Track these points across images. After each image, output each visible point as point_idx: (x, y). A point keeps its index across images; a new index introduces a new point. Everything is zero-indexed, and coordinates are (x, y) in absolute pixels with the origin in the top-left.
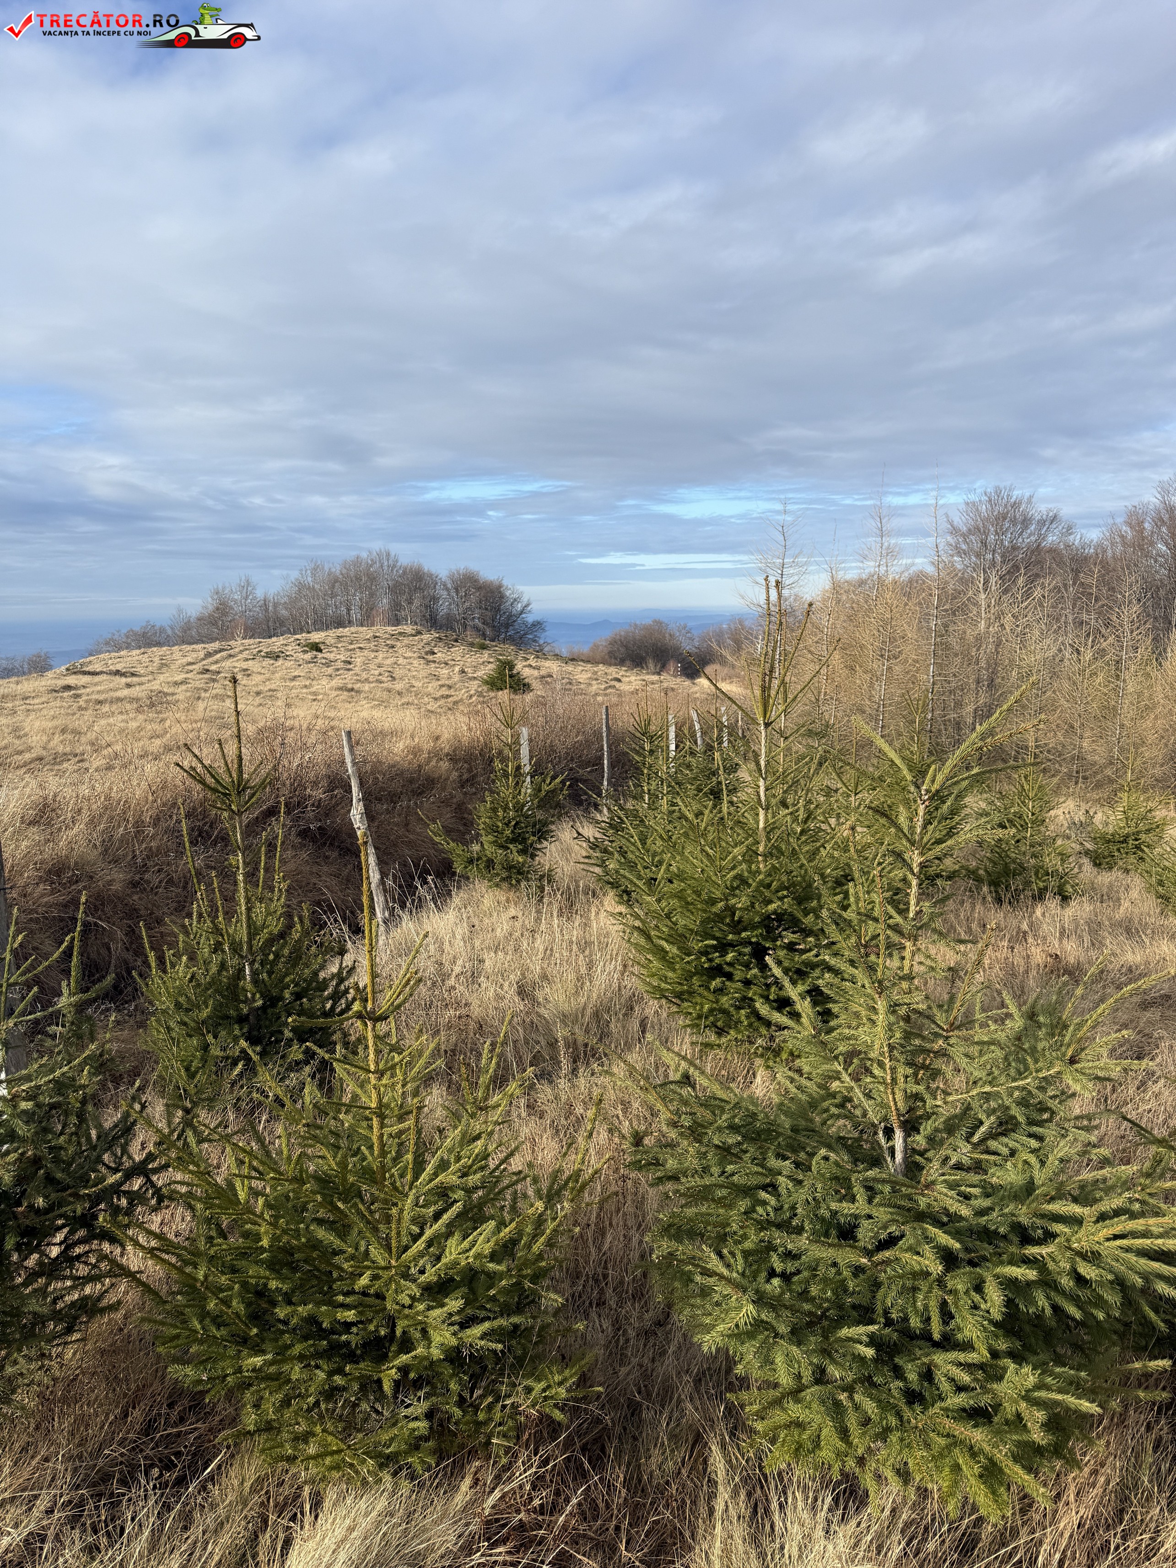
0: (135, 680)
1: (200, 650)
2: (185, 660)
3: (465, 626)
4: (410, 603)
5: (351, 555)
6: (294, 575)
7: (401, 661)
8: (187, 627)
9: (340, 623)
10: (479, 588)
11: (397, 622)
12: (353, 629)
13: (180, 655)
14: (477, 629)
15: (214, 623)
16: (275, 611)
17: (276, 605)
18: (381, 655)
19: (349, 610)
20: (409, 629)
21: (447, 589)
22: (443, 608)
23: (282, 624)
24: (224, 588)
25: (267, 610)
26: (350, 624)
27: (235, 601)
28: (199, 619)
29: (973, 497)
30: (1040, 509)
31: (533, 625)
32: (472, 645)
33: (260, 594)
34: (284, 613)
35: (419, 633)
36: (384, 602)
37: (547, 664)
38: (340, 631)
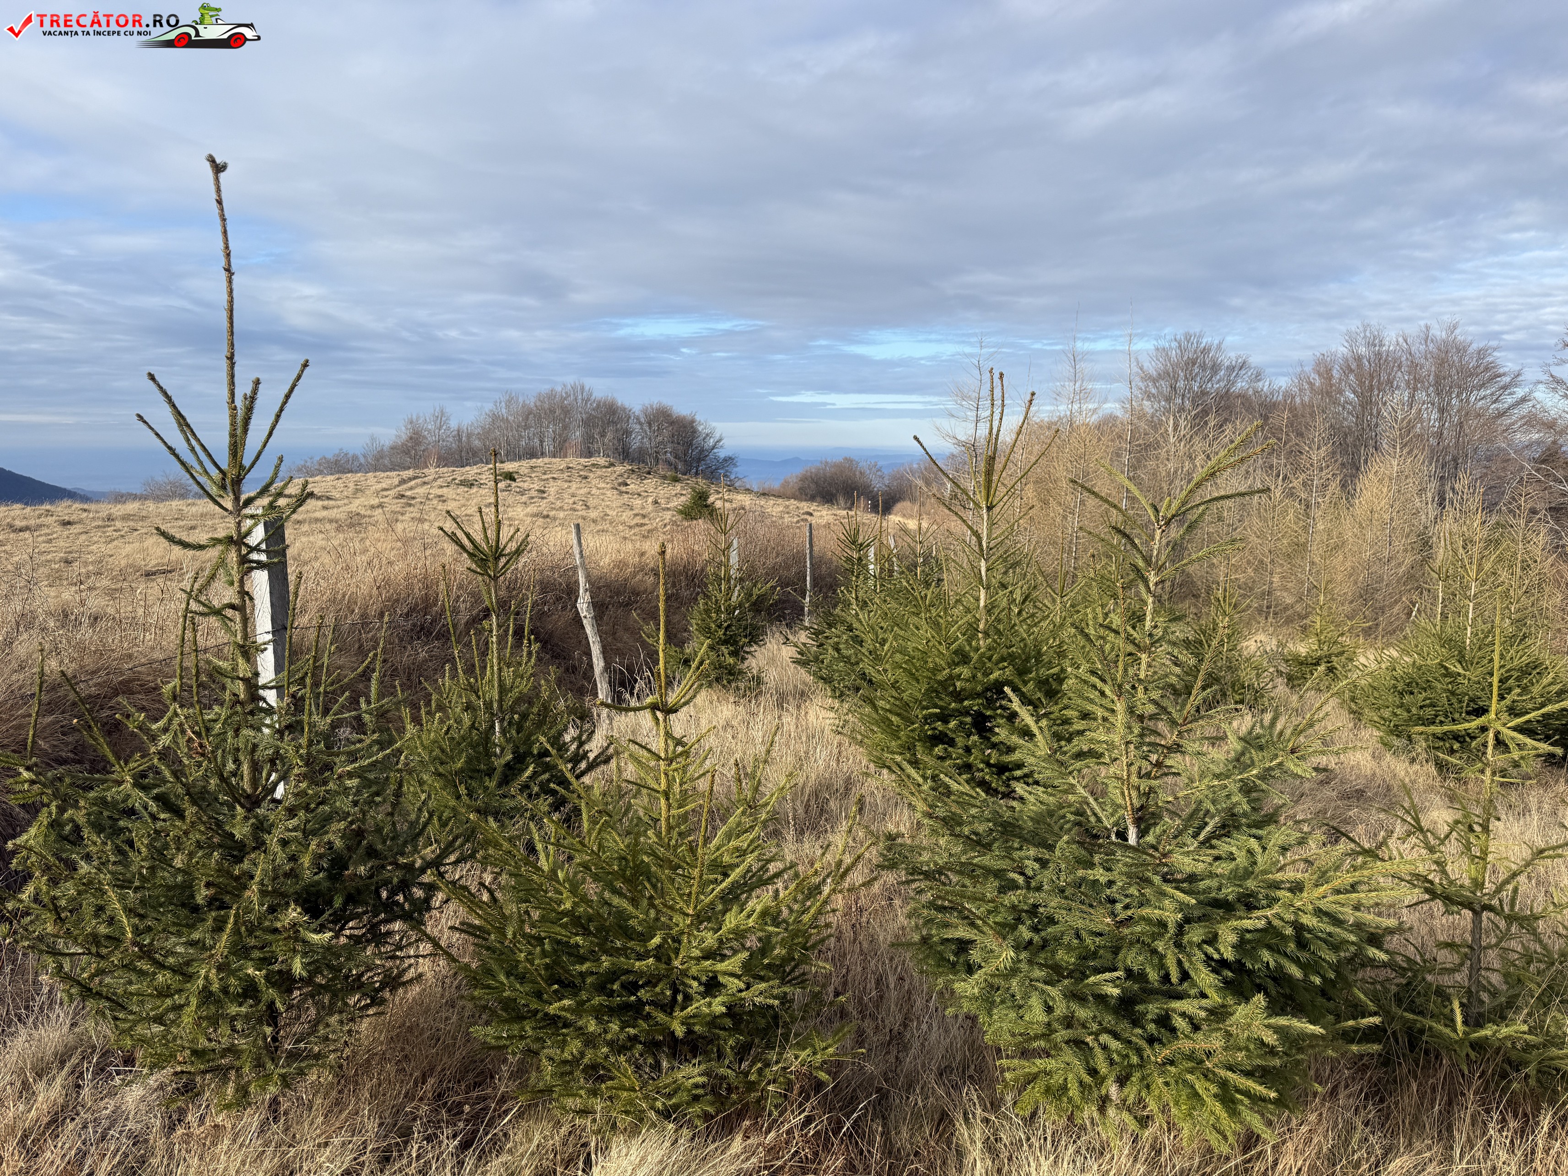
0: (331, 503)
1: (394, 477)
2: (379, 486)
3: (657, 460)
4: (603, 435)
5: (545, 388)
6: (489, 407)
7: (594, 491)
8: (380, 456)
9: (532, 455)
10: (672, 423)
11: (590, 454)
12: (547, 460)
13: (374, 481)
14: (670, 464)
15: (407, 452)
16: (469, 442)
17: (469, 436)
18: (574, 486)
19: (542, 442)
20: (602, 461)
21: (641, 424)
22: (635, 442)
23: (475, 454)
24: (418, 418)
25: (460, 440)
26: (543, 454)
27: (429, 431)
28: (392, 448)
29: (1163, 343)
30: (1228, 357)
31: (726, 460)
32: (664, 477)
33: (453, 424)
34: (477, 443)
35: (612, 465)
36: (577, 435)
37: (740, 497)
38: (533, 462)
